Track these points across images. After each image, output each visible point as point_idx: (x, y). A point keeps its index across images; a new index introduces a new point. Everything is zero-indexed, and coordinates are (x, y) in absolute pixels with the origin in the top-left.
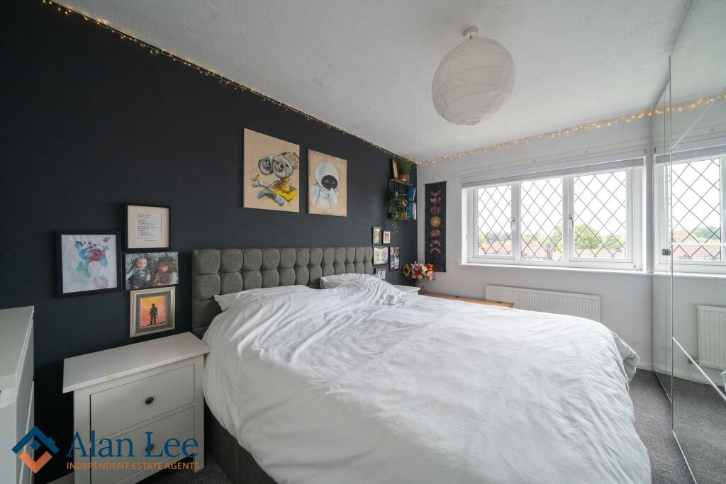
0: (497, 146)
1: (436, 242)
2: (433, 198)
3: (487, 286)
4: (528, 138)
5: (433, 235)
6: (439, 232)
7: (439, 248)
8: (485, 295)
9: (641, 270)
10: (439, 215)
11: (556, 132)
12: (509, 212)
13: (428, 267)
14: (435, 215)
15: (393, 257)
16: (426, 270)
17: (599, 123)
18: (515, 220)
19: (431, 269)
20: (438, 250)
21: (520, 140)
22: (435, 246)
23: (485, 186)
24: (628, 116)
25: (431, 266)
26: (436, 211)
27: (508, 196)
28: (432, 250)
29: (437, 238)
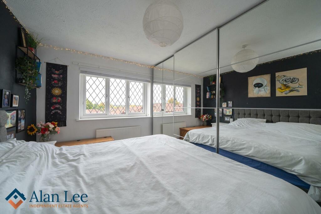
0: (103, 56)
1: (57, 106)
2: (55, 74)
3: (97, 130)
4: (117, 59)
5: (54, 101)
6: (60, 99)
7: (60, 110)
8: (96, 136)
9: (147, 116)
10: (60, 87)
11: (128, 62)
12: (104, 91)
13: (54, 125)
14: (57, 87)
15: (20, 120)
16: (53, 126)
17: (141, 64)
18: (107, 96)
19: (56, 126)
20: (59, 112)
21: (114, 59)
22: (56, 109)
23: (91, 75)
24: (148, 65)
25: (56, 123)
26: (58, 84)
27: (104, 83)
28: (53, 112)
29: (58, 103)
